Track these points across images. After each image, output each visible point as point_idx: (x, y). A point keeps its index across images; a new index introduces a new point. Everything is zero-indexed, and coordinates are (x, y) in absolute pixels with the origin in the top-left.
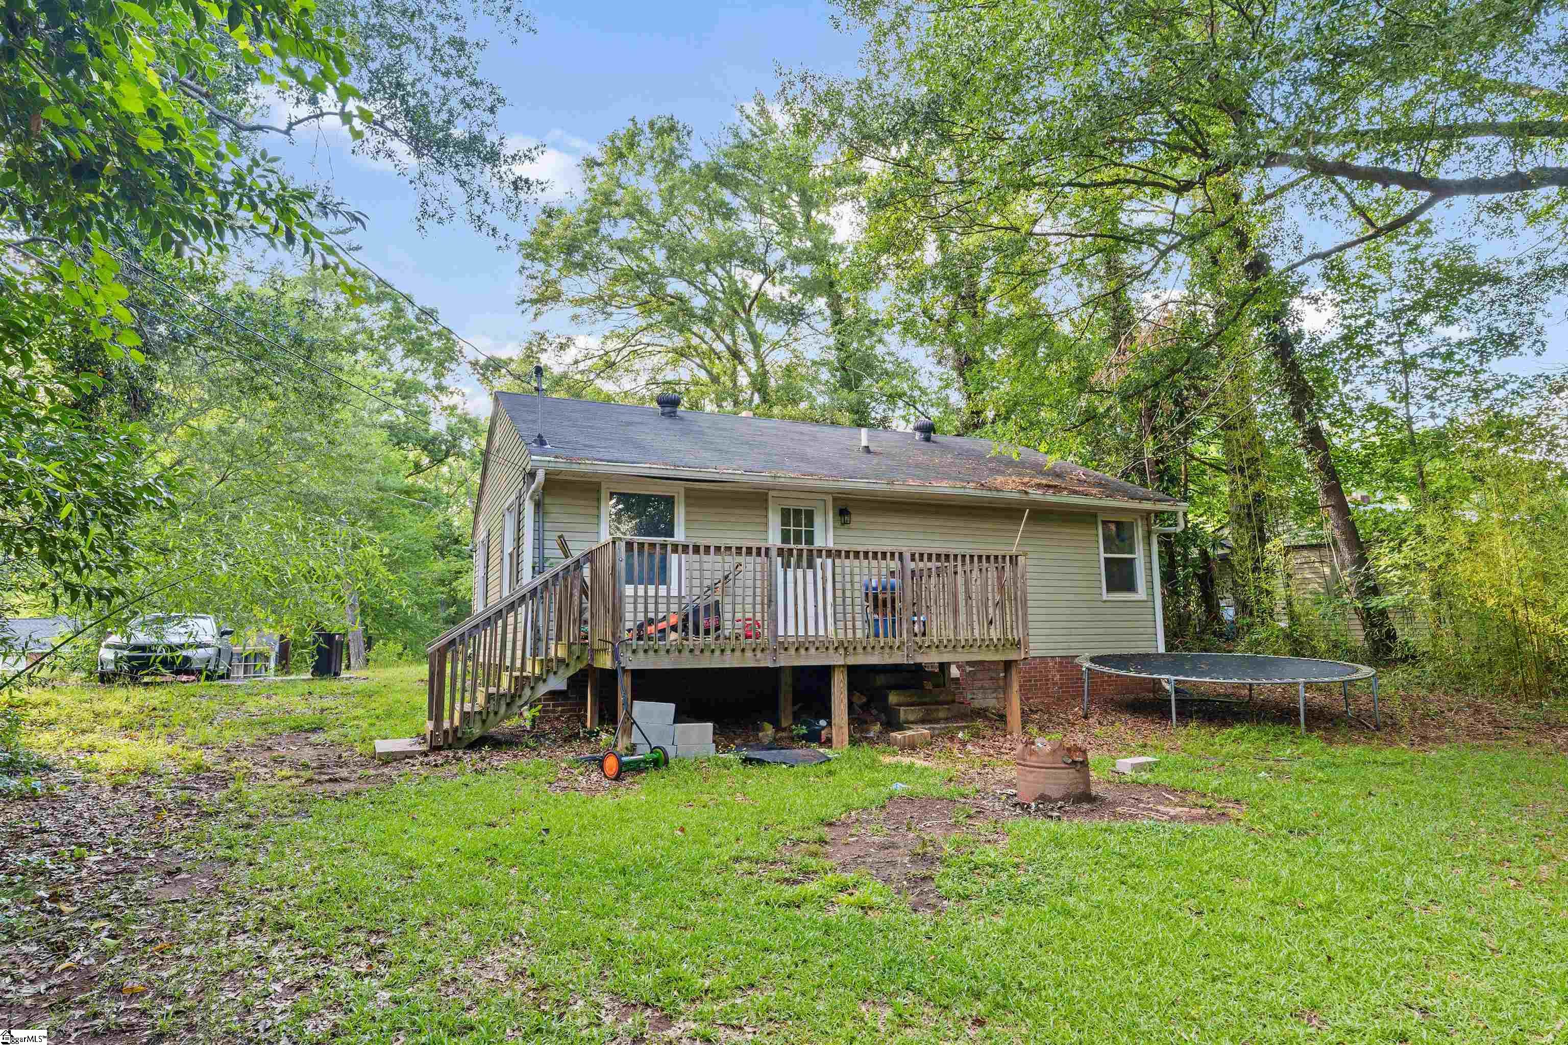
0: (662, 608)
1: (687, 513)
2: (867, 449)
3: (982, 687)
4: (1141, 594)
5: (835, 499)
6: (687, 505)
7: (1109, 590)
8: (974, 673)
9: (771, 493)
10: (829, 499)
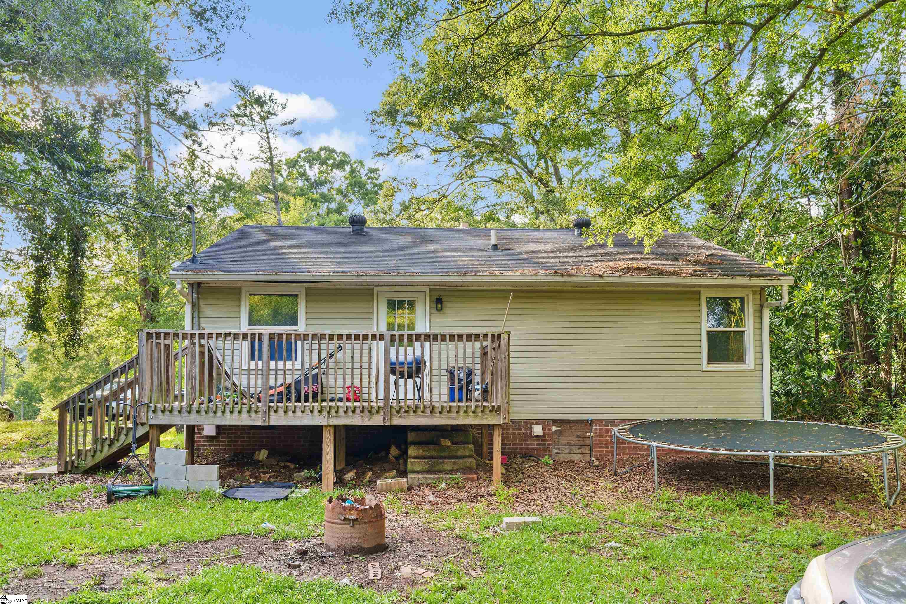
0: (280, 378)
1: (306, 307)
2: (495, 247)
3: (569, 445)
4: (750, 363)
5: (431, 290)
6: (307, 301)
7: (711, 360)
8: (560, 432)
9: (376, 289)
10: (427, 290)
